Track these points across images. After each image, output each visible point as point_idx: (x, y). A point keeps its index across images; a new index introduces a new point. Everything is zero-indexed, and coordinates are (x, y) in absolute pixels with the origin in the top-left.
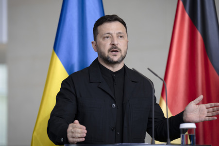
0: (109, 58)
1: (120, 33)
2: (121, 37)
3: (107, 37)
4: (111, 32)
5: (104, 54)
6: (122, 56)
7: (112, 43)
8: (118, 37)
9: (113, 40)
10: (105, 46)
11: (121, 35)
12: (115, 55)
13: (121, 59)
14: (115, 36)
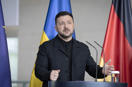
0: (64, 34)
1: (69, 21)
2: (70, 23)
3: (62, 24)
4: (64, 21)
5: (61, 33)
6: (71, 33)
7: (65, 27)
8: (68, 23)
9: (65, 25)
10: (61, 28)
11: (70, 22)
12: (67, 33)
13: (70, 35)
14: (66, 23)
